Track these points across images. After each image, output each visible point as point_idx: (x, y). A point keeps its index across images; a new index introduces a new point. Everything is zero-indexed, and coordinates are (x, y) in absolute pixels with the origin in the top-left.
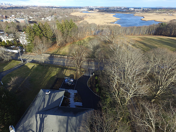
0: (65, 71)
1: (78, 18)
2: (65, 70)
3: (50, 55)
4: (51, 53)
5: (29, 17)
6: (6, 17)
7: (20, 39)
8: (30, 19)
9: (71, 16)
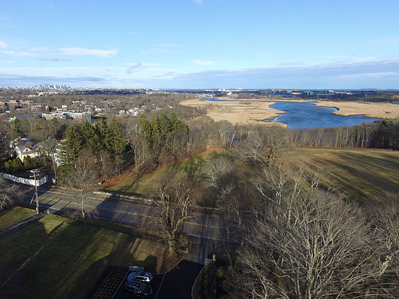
0: (135, 244)
1: (194, 111)
2: (138, 240)
5: (94, 109)
8: (96, 113)
9: (180, 106)
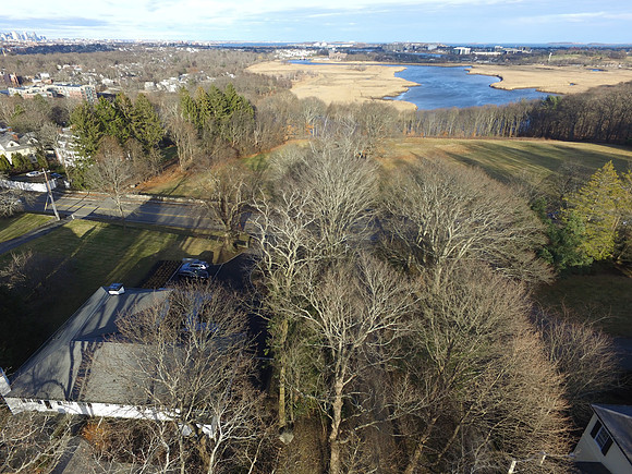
1: (271, 82)
5: (99, 81)
6: (21, 81)
7: (57, 150)
8: (104, 87)
9: (248, 74)
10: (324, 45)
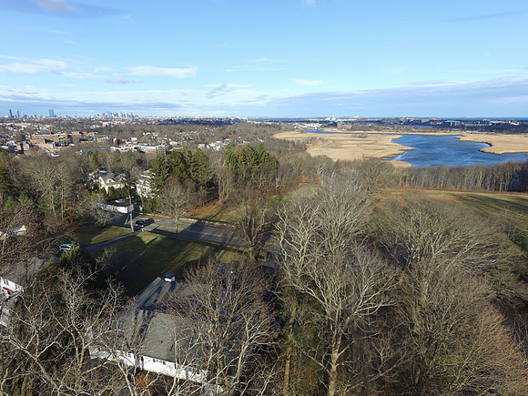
3: (196, 221)
4: (200, 217)
5: (168, 143)
6: (119, 142)
7: (138, 185)
8: (171, 147)
9: (273, 140)
10: (334, 119)
